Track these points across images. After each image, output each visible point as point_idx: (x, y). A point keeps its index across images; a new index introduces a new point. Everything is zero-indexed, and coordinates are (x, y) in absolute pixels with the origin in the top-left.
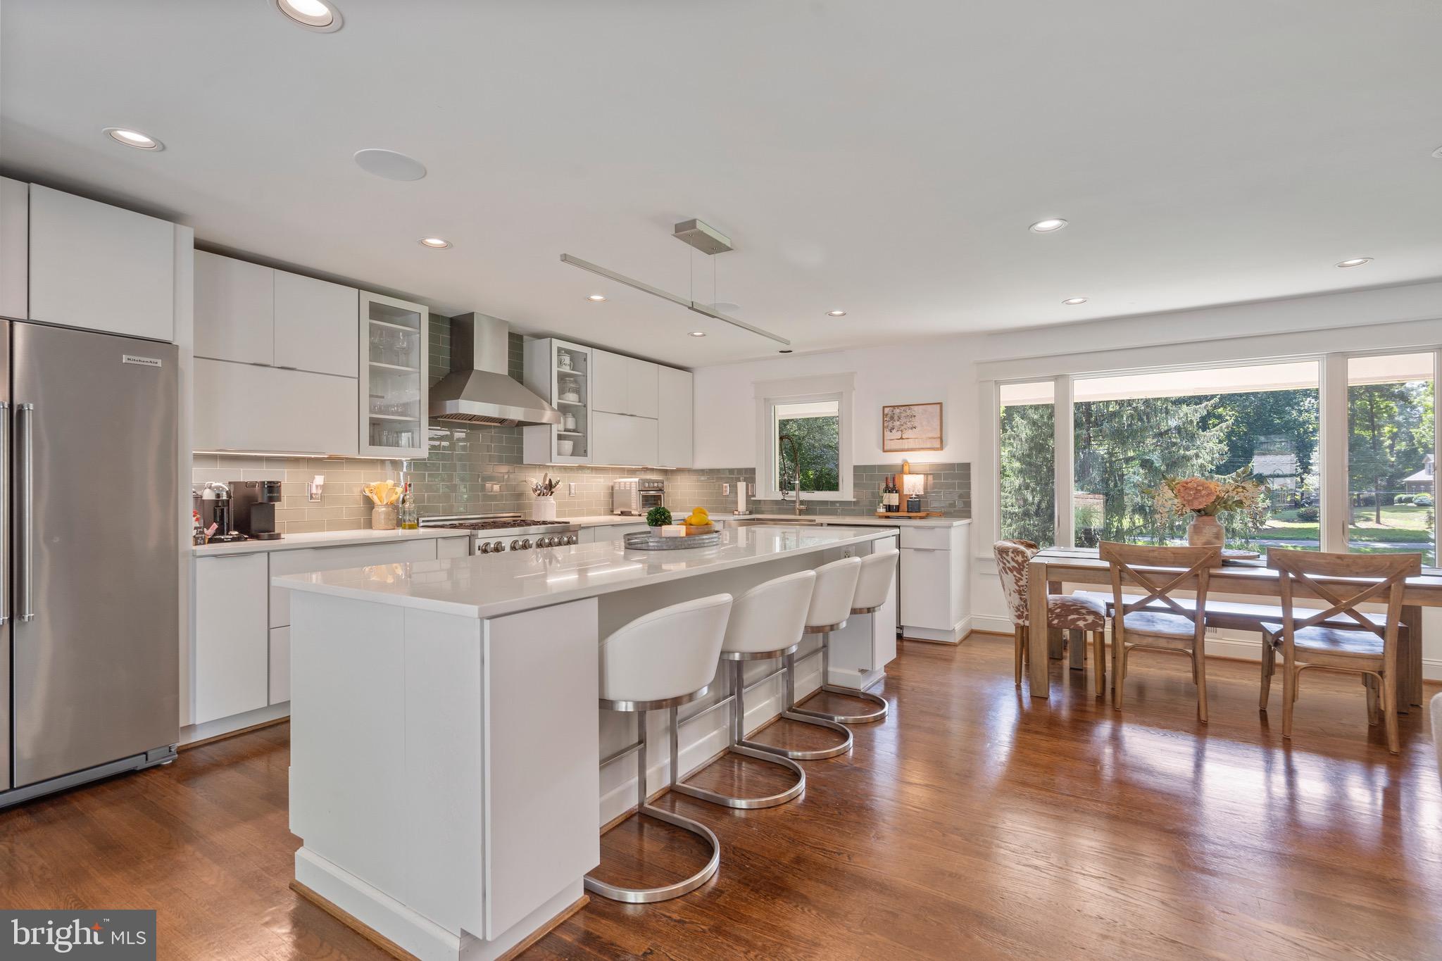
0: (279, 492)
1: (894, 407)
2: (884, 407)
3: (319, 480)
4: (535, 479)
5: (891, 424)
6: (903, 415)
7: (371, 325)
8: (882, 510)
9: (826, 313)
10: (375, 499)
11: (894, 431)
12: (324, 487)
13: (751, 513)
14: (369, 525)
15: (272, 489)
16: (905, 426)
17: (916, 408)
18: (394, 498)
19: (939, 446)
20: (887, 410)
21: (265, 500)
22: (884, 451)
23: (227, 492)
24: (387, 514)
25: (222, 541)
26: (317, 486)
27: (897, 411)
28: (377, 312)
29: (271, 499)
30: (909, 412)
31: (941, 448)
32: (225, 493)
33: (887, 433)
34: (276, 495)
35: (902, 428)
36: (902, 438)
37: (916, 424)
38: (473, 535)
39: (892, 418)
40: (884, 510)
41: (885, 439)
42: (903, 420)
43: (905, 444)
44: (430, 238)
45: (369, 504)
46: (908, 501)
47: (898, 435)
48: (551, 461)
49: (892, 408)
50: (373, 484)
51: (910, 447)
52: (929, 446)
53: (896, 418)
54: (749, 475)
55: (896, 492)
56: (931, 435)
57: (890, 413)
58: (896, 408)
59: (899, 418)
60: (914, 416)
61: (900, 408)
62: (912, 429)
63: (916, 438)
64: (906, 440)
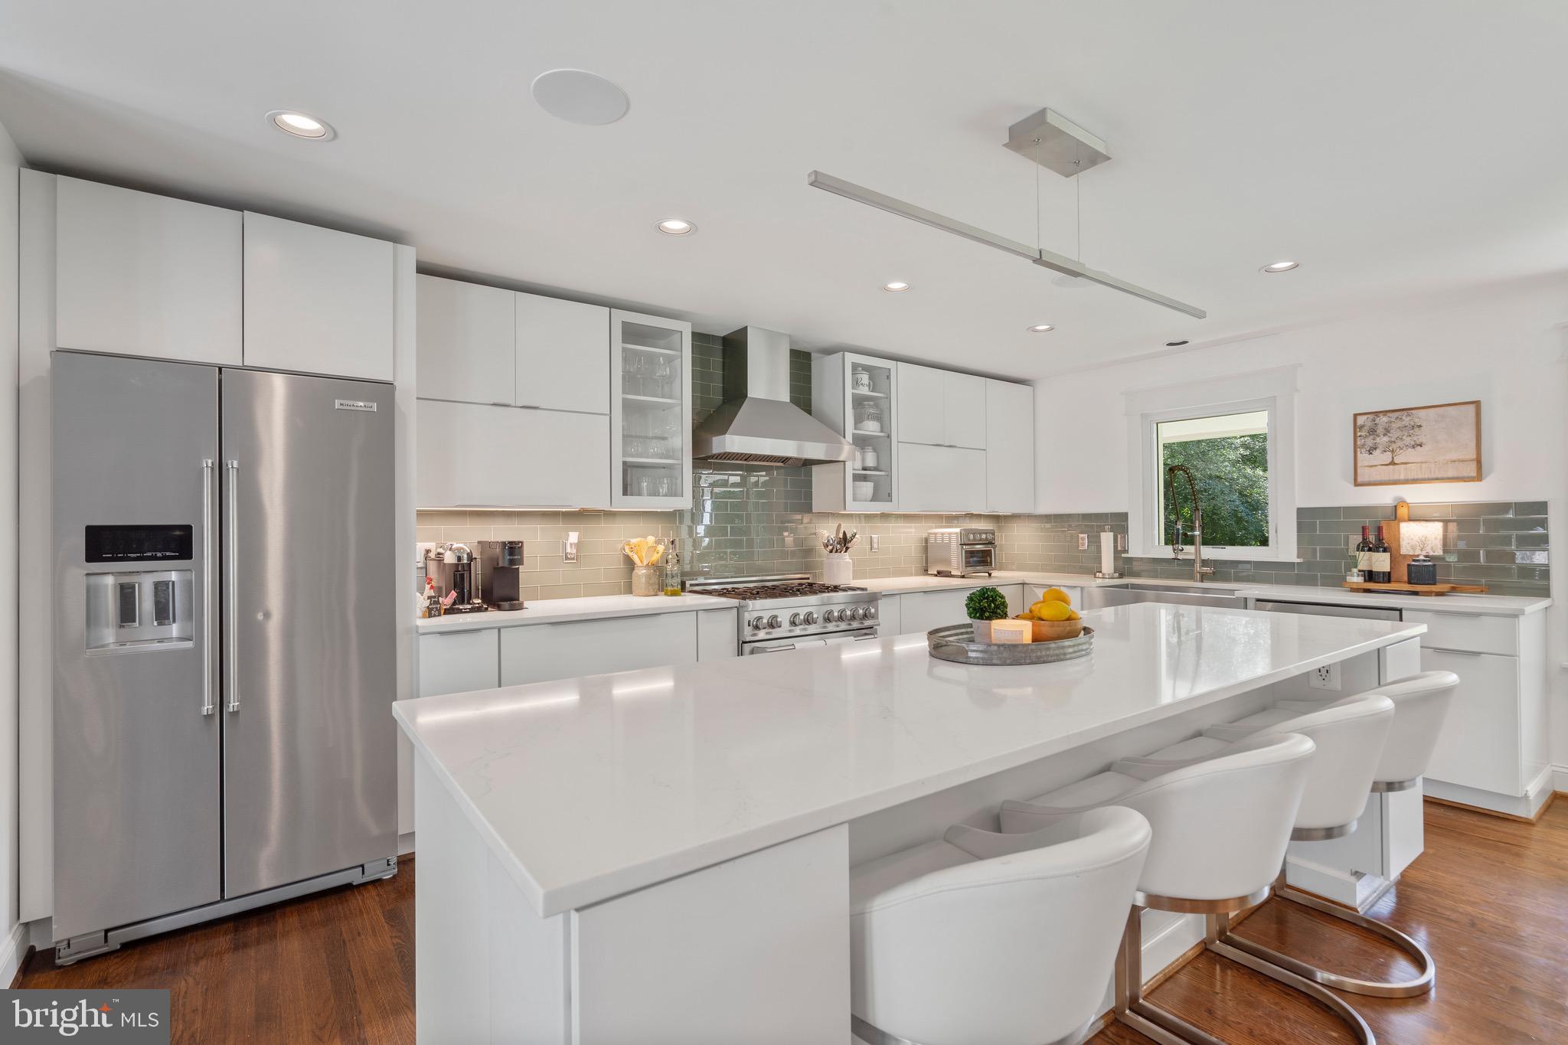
0: (521, 554)
1: (1377, 413)
2: (1356, 416)
3: (573, 537)
4: (827, 531)
5: (1370, 442)
6: (1395, 426)
7: (624, 350)
8: (1356, 579)
9: (1259, 270)
10: (636, 558)
11: (1377, 453)
12: (579, 546)
13: (1121, 576)
14: (629, 589)
15: (513, 549)
16: (1399, 443)
17: (1422, 413)
18: (655, 557)
19: (1474, 474)
20: (1361, 420)
21: (506, 564)
22: (1356, 484)
23: (468, 554)
24: (648, 577)
25: (460, 611)
26: (571, 544)
27: (1384, 419)
28: (632, 333)
29: (512, 562)
30: (1407, 420)
31: (1479, 478)
33: (1363, 456)
34: (516, 557)
35: (1394, 446)
36: (1393, 463)
37: (1422, 439)
38: (742, 607)
39: (1373, 432)
40: (1361, 579)
41: (1359, 464)
42: (1394, 434)
43: (1400, 473)
44: (668, 219)
45: (630, 564)
46: (1409, 565)
47: (1387, 458)
48: (845, 509)
49: (1371, 417)
50: (634, 541)
51: (1410, 477)
52: (1451, 474)
53: (1380, 430)
54: (1119, 522)
55: (1385, 551)
56: (1454, 456)
57: (1369, 424)
58: (1380, 415)
59: (1387, 431)
60: (1420, 426)
61: (1388, 414)
62: (1413, 447)
63: (1422, 462)
64: (1402, 466)
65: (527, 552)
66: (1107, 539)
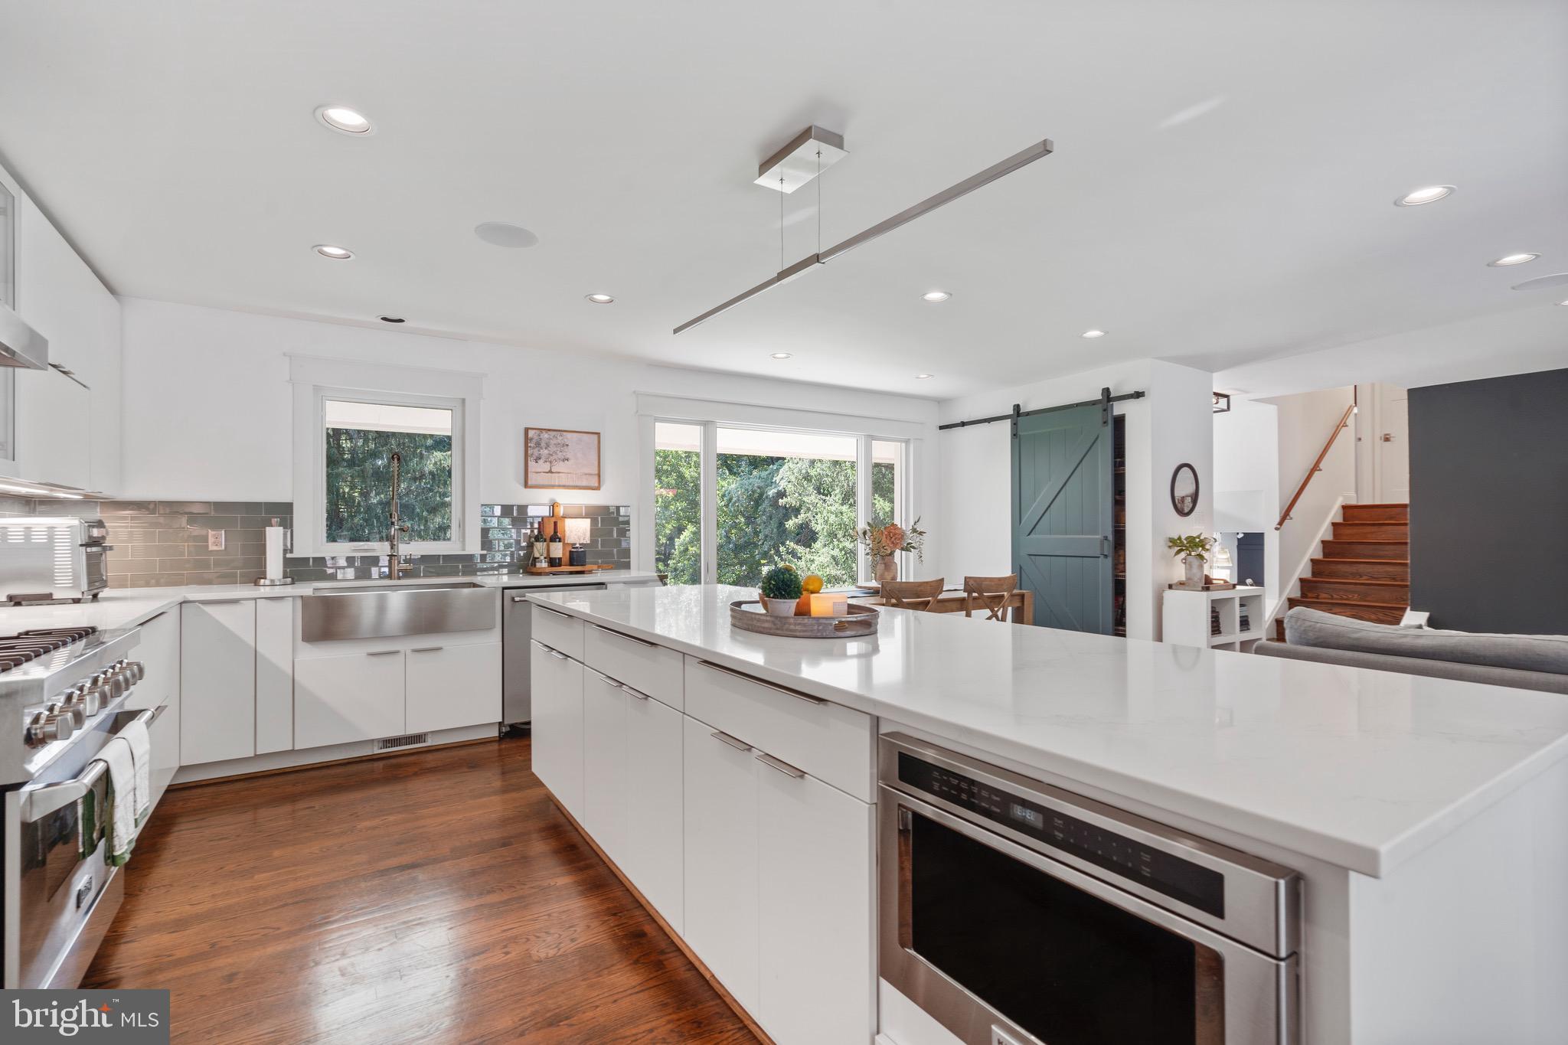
1: (541, 430)
2: (526, 429)
5: (536, 452)
6: (553, 442)
8: (543, 565)
11: (541, 462)
16: (555, 457)
17: (569, 435)
19: (596, 485)
20: (531, 434)
22: (526, 485)
27: (545, 436)
30: (559, 439)
31: (598, 488)
33: (532, 464)
35: (551, 458)
36: (550, 472)
37: (569, 455)
39: (538, 444)
40: (546, 565)
41: (529, 470)
42: (552, 449)
43: (555, 479)
46: (570, 552)
47: (547, 466)
49: (537, 432)
51: (561, 484)
52: (584, 483)
53: (543, 444)
54: (283, 513)
56: (585, 470)
57: (536, 437)
58: (544, 432)
59: (547, 446)
60: (567, 445)
61: (550, 433)
62: (563, 461)
63: (568, 473)
64: (557, 475)
66: (274, 536)
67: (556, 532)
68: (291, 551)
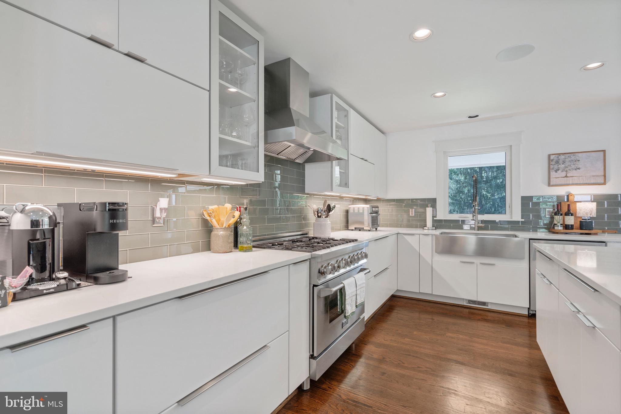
0: (125, 217)
1: (559, 154)
2: (549, 155)
3: (163, 203)
5: (556, 167)
6: (568, 160)
8: (560, 228)
10: (214, 222)
11: (559, 172)
12: (167, 210)
15: (116, 213)
16: (569, 168)
17: (580, 155)
18: (232, 221)
19: (603, 182)
20: (552, 157)
21: (105, 229)
22: (549, 185)
23: (50, 218)
24: (225, 237)
26: (161, 209)
27: (562, 157)
30: (573, 158)
31: (604, 184)
32: (46, 220)
33: (553, 174)
35: (567, 169)
36: (566, 176)
37: (580, 166)
38: (314, 258)
39: (557, 162)
40: (562, 228)
41: (551, 177)
42: (567, 164)
43: (570, 180)
45: (208, 227)
46: (582, 222)
47: (564, 174)
48: (332, 190)
49: (557, 156)
50: (211, 207)
51: (574, 183)
52: (593, 182)
53: (561, 162)
54: (433, 202)
55: (572, 215)
56: (594, 174)
57: (556, 159)
58: (561, 155)
59: (564, 162)
60: (579, 161)
61: (565, 155)
62: (576, 169)
63: (579, 176)
64: (571, 178)
65: (132, 216)
66: (429, 211)
67: (569, 210)
68: (436, 217)
